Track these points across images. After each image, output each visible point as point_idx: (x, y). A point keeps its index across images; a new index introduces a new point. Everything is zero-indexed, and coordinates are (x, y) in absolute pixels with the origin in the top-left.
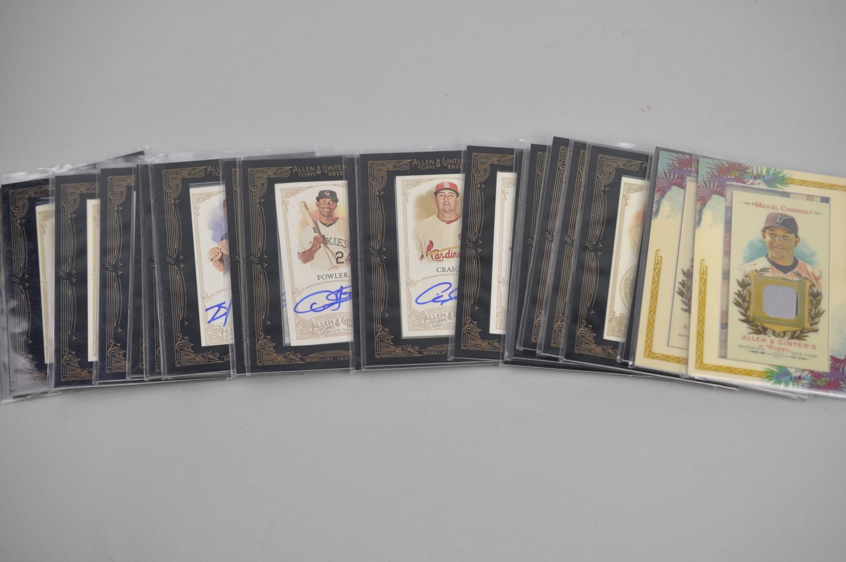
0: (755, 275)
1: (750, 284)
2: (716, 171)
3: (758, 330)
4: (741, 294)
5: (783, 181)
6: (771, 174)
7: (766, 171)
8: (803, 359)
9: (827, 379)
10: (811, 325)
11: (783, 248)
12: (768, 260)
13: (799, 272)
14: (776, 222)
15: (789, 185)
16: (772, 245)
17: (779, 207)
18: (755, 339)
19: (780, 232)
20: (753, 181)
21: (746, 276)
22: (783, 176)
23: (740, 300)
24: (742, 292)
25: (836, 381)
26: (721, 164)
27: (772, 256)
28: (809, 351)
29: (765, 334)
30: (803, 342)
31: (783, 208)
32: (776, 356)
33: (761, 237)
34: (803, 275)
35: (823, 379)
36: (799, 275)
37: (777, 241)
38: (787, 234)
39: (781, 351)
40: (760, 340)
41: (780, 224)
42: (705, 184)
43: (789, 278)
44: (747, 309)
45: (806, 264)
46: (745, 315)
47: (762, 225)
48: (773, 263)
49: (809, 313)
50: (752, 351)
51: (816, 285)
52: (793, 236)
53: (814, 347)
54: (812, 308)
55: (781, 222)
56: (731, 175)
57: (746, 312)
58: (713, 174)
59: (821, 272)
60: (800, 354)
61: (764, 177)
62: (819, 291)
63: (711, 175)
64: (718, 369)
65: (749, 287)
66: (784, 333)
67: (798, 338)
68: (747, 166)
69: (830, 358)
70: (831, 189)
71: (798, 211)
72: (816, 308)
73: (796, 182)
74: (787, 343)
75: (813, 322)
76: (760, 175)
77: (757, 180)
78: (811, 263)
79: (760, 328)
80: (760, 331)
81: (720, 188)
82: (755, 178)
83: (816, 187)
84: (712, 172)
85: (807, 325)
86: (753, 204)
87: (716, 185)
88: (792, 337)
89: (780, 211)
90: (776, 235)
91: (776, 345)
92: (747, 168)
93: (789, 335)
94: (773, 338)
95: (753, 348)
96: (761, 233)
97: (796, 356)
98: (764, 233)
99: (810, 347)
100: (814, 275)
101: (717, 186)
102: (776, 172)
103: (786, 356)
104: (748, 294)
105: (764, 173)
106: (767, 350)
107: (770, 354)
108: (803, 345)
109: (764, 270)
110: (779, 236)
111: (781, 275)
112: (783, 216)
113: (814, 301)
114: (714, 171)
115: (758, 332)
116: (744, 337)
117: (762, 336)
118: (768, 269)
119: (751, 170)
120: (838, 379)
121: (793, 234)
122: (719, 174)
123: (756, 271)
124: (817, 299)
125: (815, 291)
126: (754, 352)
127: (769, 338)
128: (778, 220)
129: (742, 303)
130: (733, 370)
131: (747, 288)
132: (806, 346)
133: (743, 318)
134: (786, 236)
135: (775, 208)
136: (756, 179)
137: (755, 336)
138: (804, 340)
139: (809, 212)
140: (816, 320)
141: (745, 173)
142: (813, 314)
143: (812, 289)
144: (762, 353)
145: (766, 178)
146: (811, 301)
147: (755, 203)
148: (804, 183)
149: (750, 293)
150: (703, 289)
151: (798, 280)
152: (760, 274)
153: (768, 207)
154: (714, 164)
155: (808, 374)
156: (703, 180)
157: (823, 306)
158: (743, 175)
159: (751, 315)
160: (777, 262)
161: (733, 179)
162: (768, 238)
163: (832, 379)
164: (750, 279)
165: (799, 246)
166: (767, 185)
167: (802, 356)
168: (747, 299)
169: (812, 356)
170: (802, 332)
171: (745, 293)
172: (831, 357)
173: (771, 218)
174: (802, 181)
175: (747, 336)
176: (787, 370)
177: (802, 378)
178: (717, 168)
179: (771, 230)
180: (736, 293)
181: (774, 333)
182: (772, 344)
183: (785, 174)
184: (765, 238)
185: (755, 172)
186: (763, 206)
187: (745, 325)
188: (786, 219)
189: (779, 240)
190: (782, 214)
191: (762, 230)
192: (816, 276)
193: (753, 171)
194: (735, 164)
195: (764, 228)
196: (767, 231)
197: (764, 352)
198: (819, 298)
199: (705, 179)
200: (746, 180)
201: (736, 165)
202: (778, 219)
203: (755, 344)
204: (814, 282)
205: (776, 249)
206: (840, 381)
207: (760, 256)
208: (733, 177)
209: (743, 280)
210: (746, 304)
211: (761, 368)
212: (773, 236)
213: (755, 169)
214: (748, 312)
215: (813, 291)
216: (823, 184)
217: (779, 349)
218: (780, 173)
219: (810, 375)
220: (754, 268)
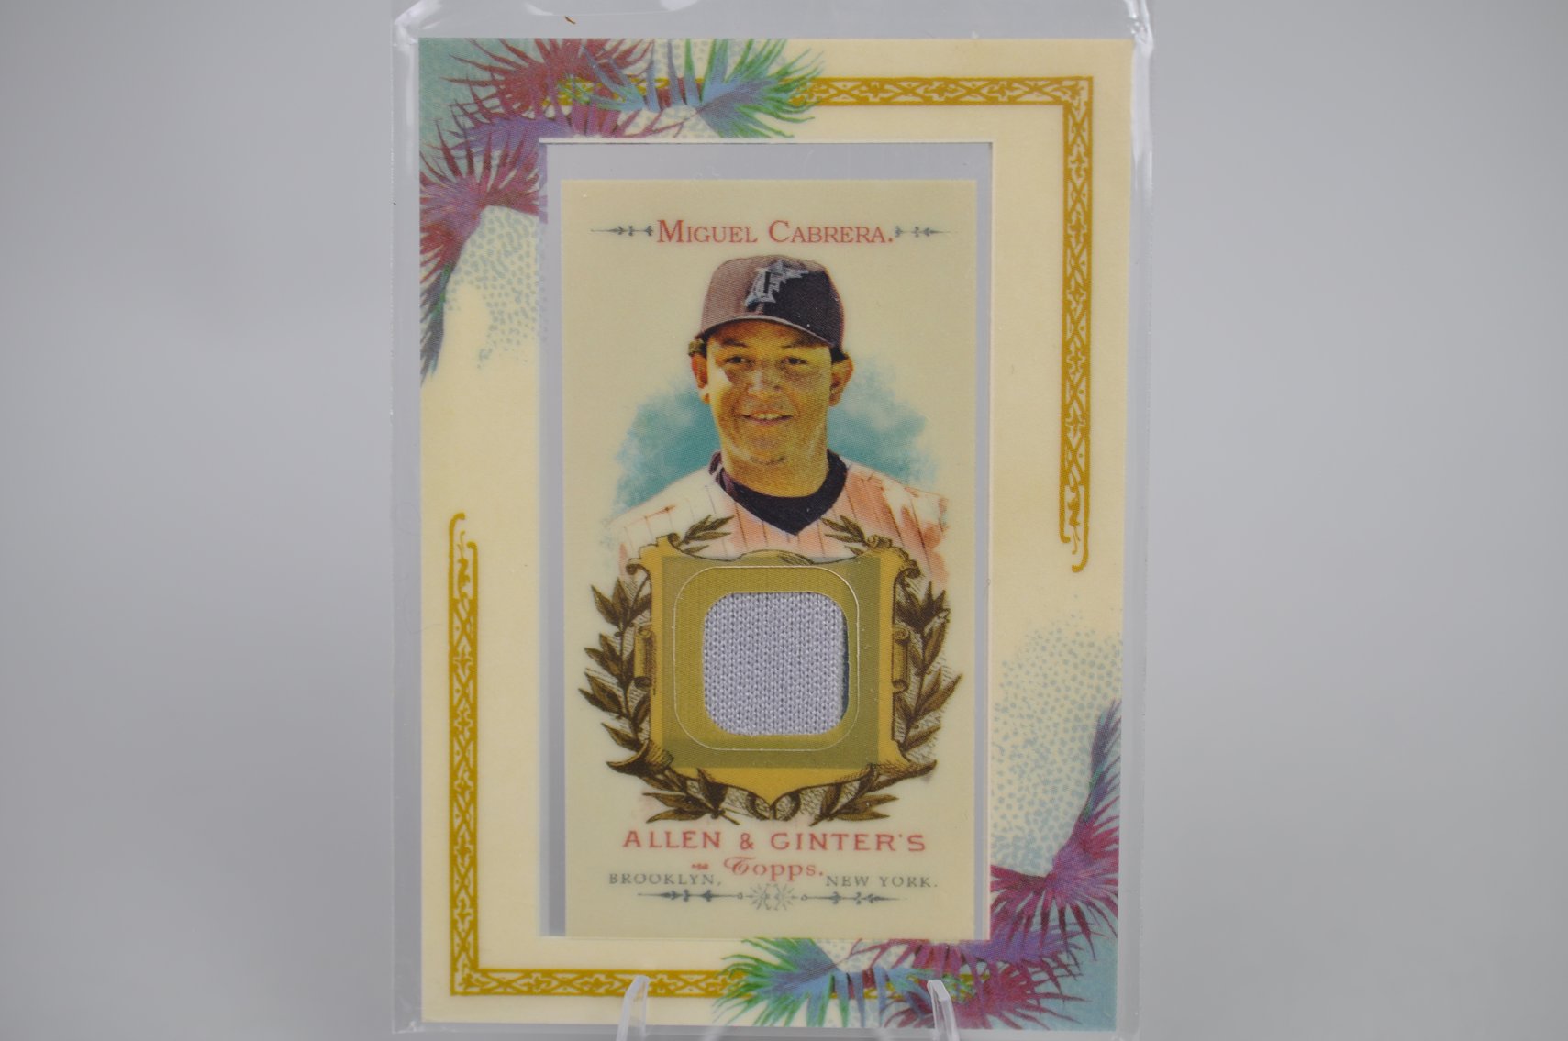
0: (667, 560)
1: (646, 604)
2: (493, 90)
3: (690, 799)
4: (611, 649)
5: (783, 96)
6: (730, 70)
7: (706, 56)
8: (873, 899)
9: (981, 967)
10: (904, 747)
11: (784, 417)
12: (721, 481)
13: (851, 517)
14: (750, 298)
15: (813, 111)
16: (733, 411)
17: (760, 231)
18: (677, 838)
19: (767, 345)
20: (653, 115)
21: (632, 569)
22: (784, 73)
23: (610, 681)
24: (616, 643)
25: (1016, 973)
26: (512, 57)
27: (735, 461)
28: (899, 862)
29: (717, 813)
30: (869, 828)
31: (780, 232)
32: (761, 900)
33: (691, 379)
34: (869, 532)
35: (966, 970)
36: (851, 531)
37: (757, 389)
38: (796, 352)
39: (782, 879)
40: (697, 840)
41: (768, 309)
42: (450, 160)
43: (812, 552)
44: (638, 716)
45: (879, 476)
46: (632, 743)
47: (691, 323)
48: (740, 493)
49: (897, 698)
50: (666, 895)
51: (922, 566)
52: (821, 355)
53: (916, 842)
54: (906, 669)
55: (771, 299)
56: (557, 104)
57: (636, 727)
58: (481, 107)
59: (942, 507)
60: (862, 880)
61: (700, 88)
62: (936, 593)
63: (470, 116)
64: (541, 983)
65: (646, 613)
66: (795, 796)
67: (854, 811)
68: (624, 47)
69: (988, 879)
70: (992, 101)
71: (839, 235)
72: (923, 670)
73: (840, 92)
74: (806, 840)
75: (912, 733)
76: (681, 81)
77: (671, 111)
78: (899, 470)
79: (695, 790)
80: (696, 801)
81: (512, 174)
82: (664, 99)
83: (927, 102)
84: (478, 101)
85: (888, 752)
86: (649, 231)
87: (495, 162)
88: (827, 813)
89: (766, 248)
90: (750, 363)
91: (763, 853)
92: (625, 58)
93: (813, 802)
94: (749, 825)
95: (667, 880)
96: (689, 360)
97: (842, 891)
98: (698, 357)
99: (902, 845)
100: (912, 522)
101: (503, 164)
102: (750, 57)
103: (805, 898)
104: (640, 646)
105: (700, 70)
106: (729, 882)
107: (740, 896)
108: (871, 842)
109: (707, 529)
110: (764, 365)
111: (778, 540)
112: (779, 267)
113: (917, 642)
114: (482, 93)
115: (687, 808)
116: (632, 838)
117: (706, 824)
118: (723, 522)
119: (642, 65)
120: (1022, 966)
121: (823, 344)
122: (505, 103)
123: (672, 538)
124: (927, 630)
125: (921, 595)
126: (674, 895)
127: (733, 828)
128: (758, 293)
129: (619, 692)
130: (602, 978)
131: (638, 621)
132: (884, 841)
133: (624, 755)
134: (793, 361)
135: (743, 235)
136: (668, 105)
137: (677, 827)
138: (877, 816)
139: (888, 231)
140: (924, 724)
141: (618, 81)
142: (910, 697)
143: (904, 586)
144: (708, 896)
145: (710, 93)
146: (905, 643)
147: (656, 227)
148: (875, 91)
149: (649, 642)
150: (464, 645)
151: (851, 554)
152: (689, 552)
153: (712, 235)
154: (484, 60)
155: (905, 956)
156: (438, 144)
157: (954, 656)
158: (611, 95)
159: (658, 738)
160: (757, 487)
161: (569, 119)
162: (719, 379)
163: (1001, 966)
164: (648, 578)
165: (852, 399)
166: (714, 126)
167: (865, 891)
168: (639, 671)
169: (911, 883)
170: (867, 783)
171: (630, 643)
172: (996, 871)
173: (729, 282)
174: (866, 82)
175: (643, 831)
176: (820, 952)
177: (878, 978)
178: (498, 77)
179: (728, 342)
180: (591, 652)
181: (753, 804)
182: (748, 853)
183: (789, 61)
184: (704, 380)
185: (662, 73)
186: (693, 235)
187: (635, 785)
188: (790, 281)
189: (765, 382)
190: (772, 261)
191: (691, 345)
192: (923, 528)
193: (651, 64)
194: (572, 45)
195: (697, 337)
196: (714, 348)
197: (715, 890)
198: (936, 622)
199: (446, 136)
200: (622, 118)
201: (577, 50)
202: (760, 284)
203: (678, 862)
204: (915, 554)
205: (751, 424)
206: (1030, 970)
207: (684, 467)
208: (566, 110)
209: (619, 588)
210: (635, 694)
211: (712, 953)
212: (739, 365)
213: (660, 56)
214: (644, 725)
215: (910, 597)
216: (955, 81)
217: (773, 871)
218: (768, 57)
219: (912, 958)
220: (663, 526)
